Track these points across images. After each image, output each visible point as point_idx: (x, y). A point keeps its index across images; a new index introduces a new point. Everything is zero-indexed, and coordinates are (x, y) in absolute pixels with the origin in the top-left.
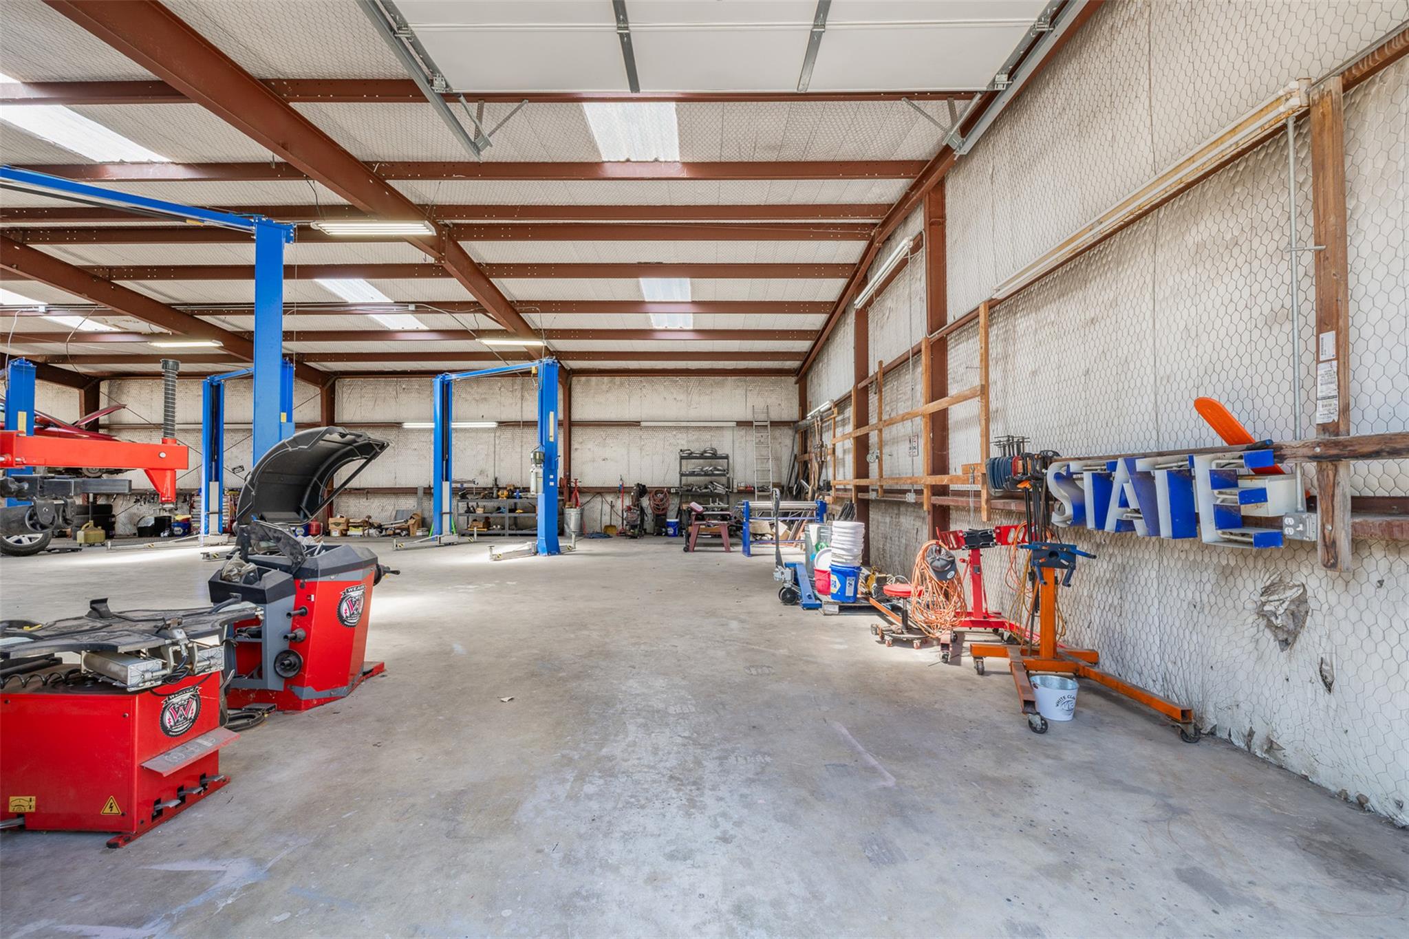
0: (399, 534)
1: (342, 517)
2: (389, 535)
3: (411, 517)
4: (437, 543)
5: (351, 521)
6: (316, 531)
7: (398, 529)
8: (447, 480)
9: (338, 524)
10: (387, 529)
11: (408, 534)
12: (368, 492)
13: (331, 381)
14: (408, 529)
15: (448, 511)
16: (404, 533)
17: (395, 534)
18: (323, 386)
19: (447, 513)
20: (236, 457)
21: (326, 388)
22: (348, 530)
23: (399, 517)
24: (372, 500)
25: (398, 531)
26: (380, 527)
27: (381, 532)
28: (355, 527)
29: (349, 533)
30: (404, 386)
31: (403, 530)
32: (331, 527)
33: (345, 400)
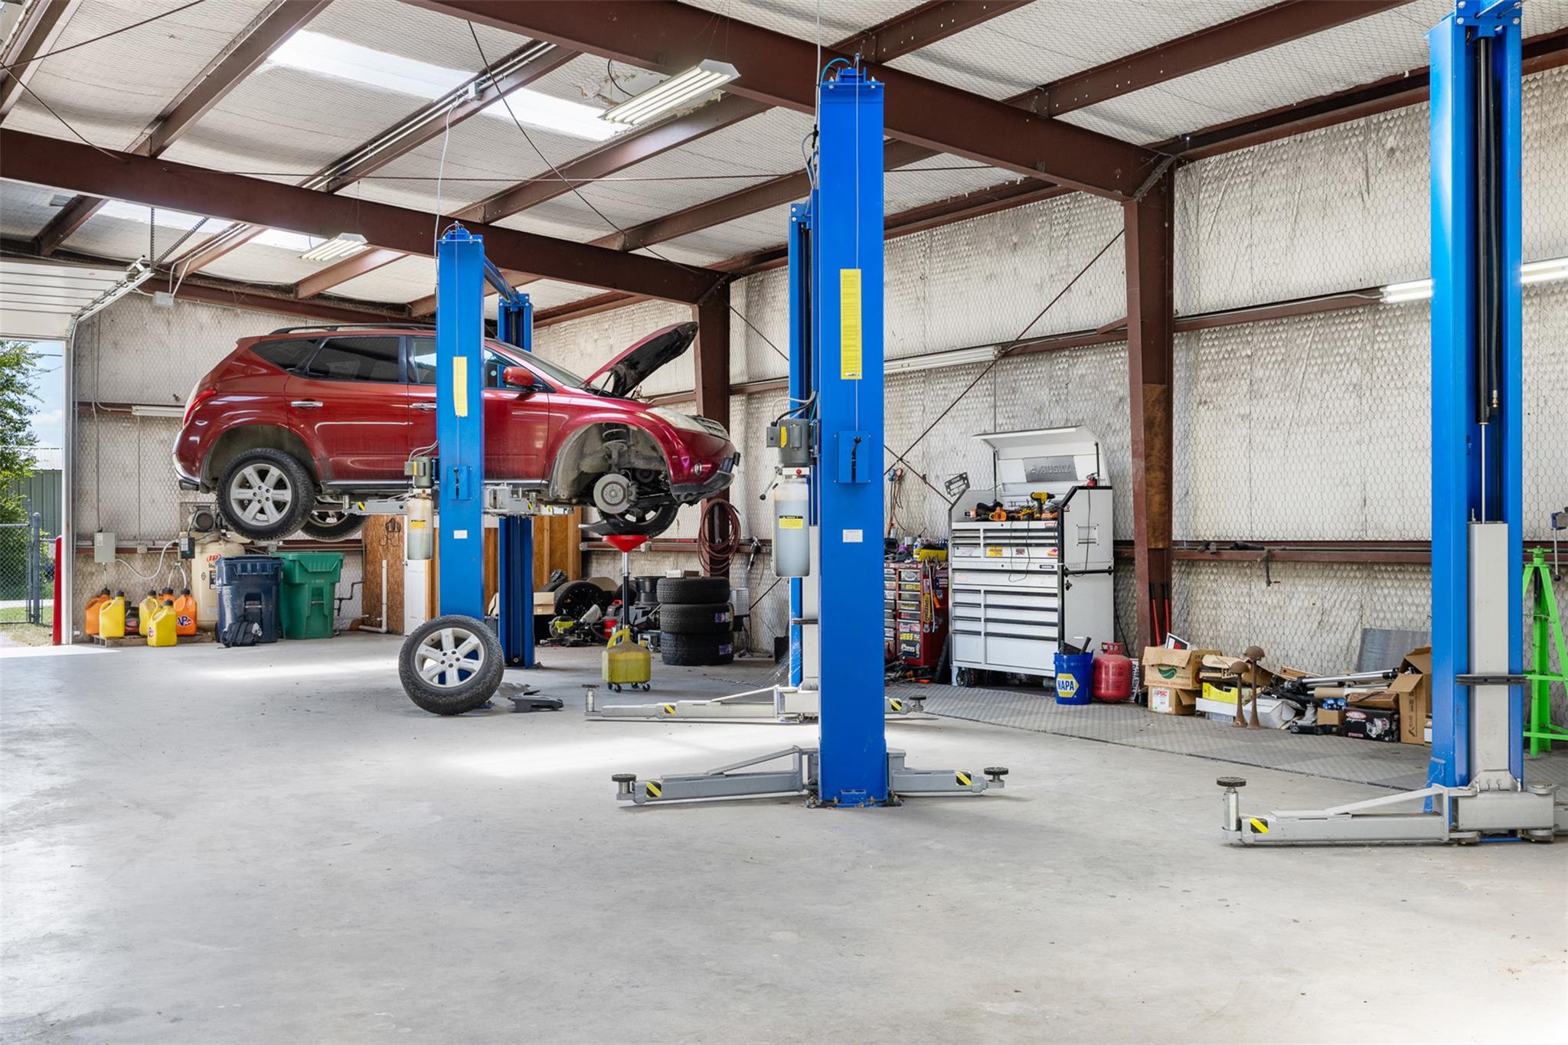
0: (1359, 728)
1: (1180, 646)
2: (1326, 730)
3: (1406, 666)
4: (1438, 826)
5: (1209, 661)
6: (1117, 685)
7: (1360, 705)
8: (1497, 514)
9: (1169, 671)
10: (1319, 703)
11: (1393, 734)
12: (1269, 559)
13: (1158, 174)
14: (1392, 712)
15: (1502, 667)
16: (1378, 726)
17: (1345, 729)
18: (1131, 195)
19: (1486, 680)
20: (954, 449)
21: (1139, 196)
22: (1199, 693)
23: (1373, 655)
24: (1286, 586)
25: (1355, 716)
26: (1299, 694)
27: (1300, 713)
28: (1219, 684)
29: (1201, 704)
30: (1391, 142)
31: (1372, 710)
32: (1152, 677)
33: (1204, 232)
